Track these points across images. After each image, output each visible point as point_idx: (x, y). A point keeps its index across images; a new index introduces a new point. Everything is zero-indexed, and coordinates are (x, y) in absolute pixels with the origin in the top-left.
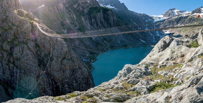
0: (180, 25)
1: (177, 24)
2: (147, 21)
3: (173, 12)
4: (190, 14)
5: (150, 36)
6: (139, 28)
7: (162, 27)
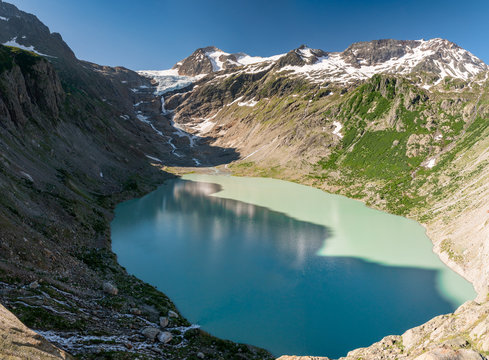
0: (243, 101)
1: (234, 98)
2: (135, 90)
3: (209, 59)
4: (269, 67)
5: (158, 138)
6: (123, 114)
7: (186, 108)
